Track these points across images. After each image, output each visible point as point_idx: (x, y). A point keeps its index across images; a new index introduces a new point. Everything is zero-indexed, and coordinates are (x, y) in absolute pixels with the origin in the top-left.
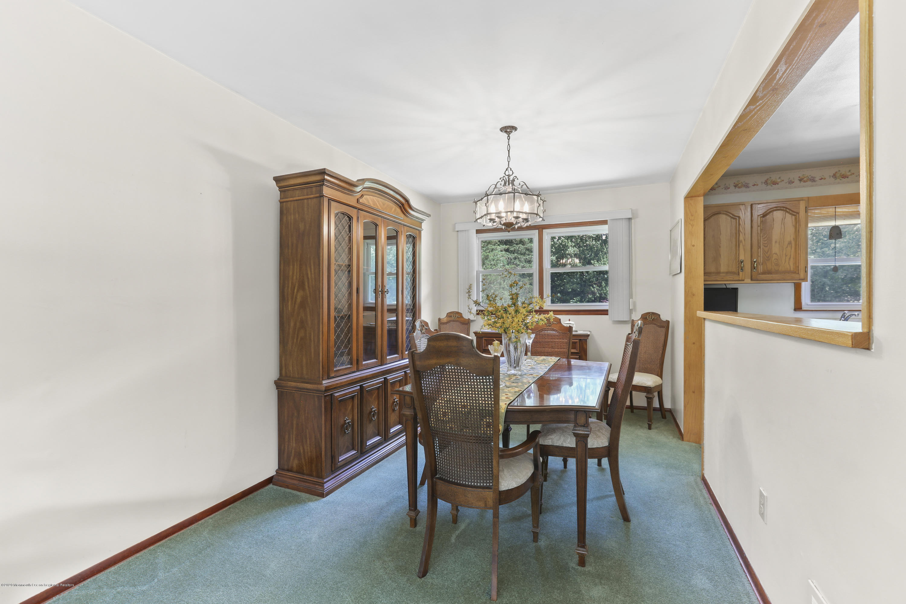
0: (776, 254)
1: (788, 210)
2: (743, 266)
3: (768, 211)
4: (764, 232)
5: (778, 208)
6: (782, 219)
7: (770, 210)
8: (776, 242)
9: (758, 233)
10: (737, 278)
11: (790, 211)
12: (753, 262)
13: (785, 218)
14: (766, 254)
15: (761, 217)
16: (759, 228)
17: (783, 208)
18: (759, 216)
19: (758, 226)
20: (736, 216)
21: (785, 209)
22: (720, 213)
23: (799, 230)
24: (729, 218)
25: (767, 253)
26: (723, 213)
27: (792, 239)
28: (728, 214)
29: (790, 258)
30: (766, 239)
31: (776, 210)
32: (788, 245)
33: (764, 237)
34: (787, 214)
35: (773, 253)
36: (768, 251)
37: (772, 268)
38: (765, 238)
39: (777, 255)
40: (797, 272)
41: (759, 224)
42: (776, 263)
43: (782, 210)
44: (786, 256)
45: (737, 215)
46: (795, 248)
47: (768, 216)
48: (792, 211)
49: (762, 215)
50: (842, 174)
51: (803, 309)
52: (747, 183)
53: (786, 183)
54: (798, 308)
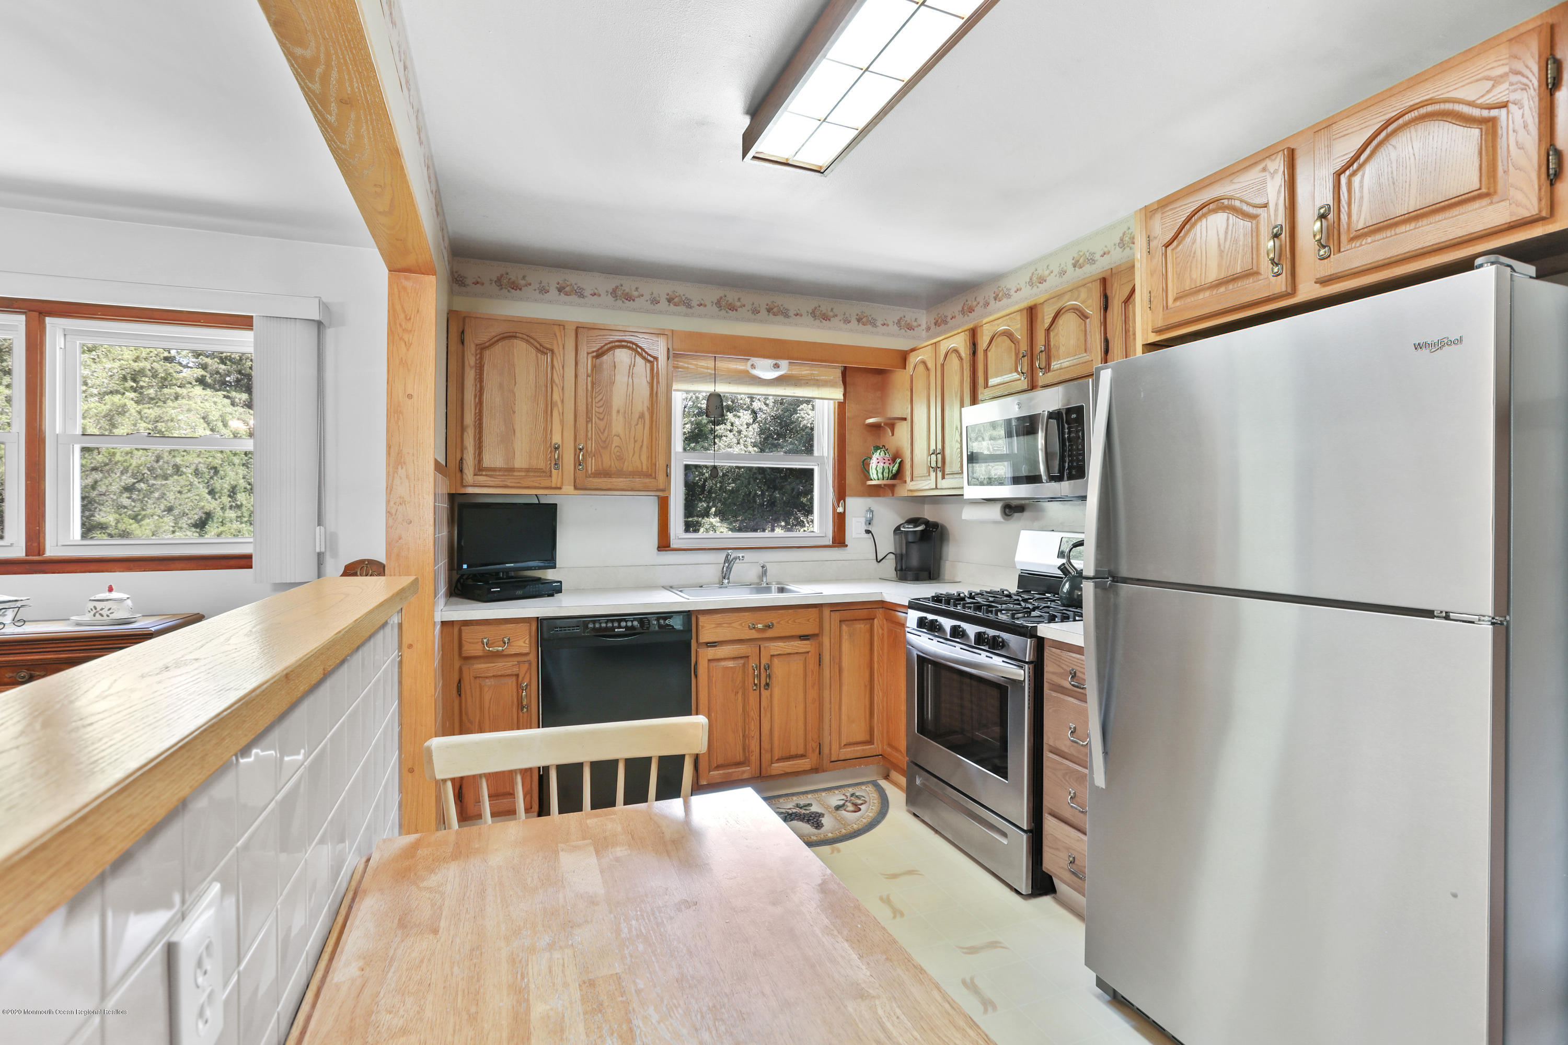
0: (618, 436)
1: (639, 350)
2: (559, 457)
3: (606, 347)
4: (597, 390)
5: (623, 343)
6: (630, 367)
7: (609, 346)
8: (618, 412)
9: (587, 390)
10: (548, 485)
11: (644, 353)
12: (578, 451)
13: (634, 366)
14: (600, 434)
15: (593, 357)
16: (589, 379)
17: (631, 345)
18: (590, 355)
19: (588, 376)
20: (547, 349)
21: (634, 347)
22: (515, 337)
23: (657, 392)
24: (533, 351)
25: (603, 433)
26: (522, 338)
27: (645, 409)
28: (532, 341)
29: (642, 446)
30: (601, 403)
31: (619, 347)
32: (638, 420)
33: (597, 400)
34: (639, 359)
35: (613, 433)
36: (604, 430)
37: (610, 466)
38: (599, 401)
39: (620, 438)
40: (653, 475)
41: (589, 371)
42: (618, 454)
43: (629, 348)
44: (635, 441)
45: (548, 346)
46: (651, 428)
47: (605, 357)
48: (646, 352)
49: (595, 354)
50: (730, 302)
51: (671, 546)
52: (581, 287)
53: (647, 301)
54: (664, 545)
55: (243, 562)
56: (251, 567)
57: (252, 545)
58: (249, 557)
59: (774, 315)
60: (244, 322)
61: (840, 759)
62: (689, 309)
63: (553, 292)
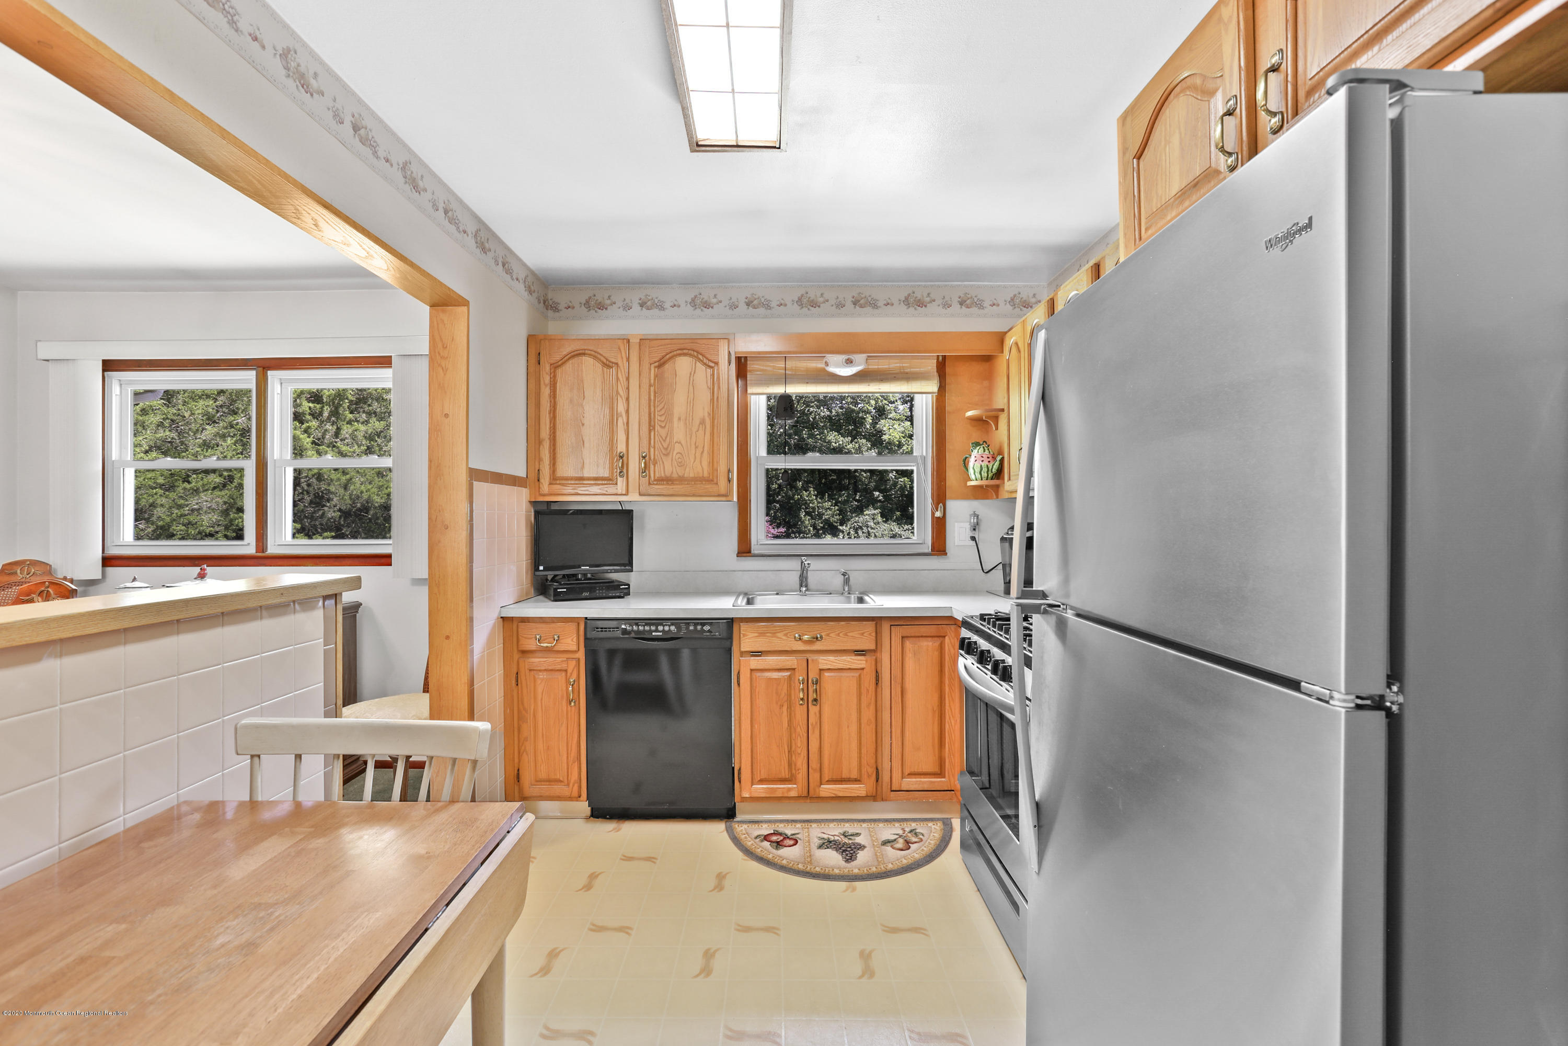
0: (680, 443)
1: (700, 357)
2: (624, 465)
3: (668, 356)
4: (660, 398)
5: (685, 351)
6: (690, 374)
7: (670, 355)
8: (679, 419)
9: (650, 400)
10: (614, 491)
11: (705, 359)
12: (641, 458)
13: (694, 373)
14: (662, 442)
15: (655, 367)
16: (652, 389)
17: (692, 352)
18: (653, 366)
19: (650, 386)
20: (613, 363)
21: (695, 354)
22: (584, 354)
23: (718, 398)
24: (599, 366)
25: (664, 441)
26: (590, 355)
27: (706, 414)
28: (599, 356)
29: (703, 452)
30: (663, 412)
31: (680, 355)
32: (699, 426)
33: (659, 409)
34: (699, 364)
35: (675, 440)
36: (666, 438)
37: (673, 473)
38: (661, 410)
39: (682, 445)
40: (715, 480)
41: (652, 381)
42: (680, 460)
43: (690, 355)
44: (696, 447)
45: (613, 360)
46: (712, 434)
47: (667, 366)
48: (707, 358)
49: (657, 364)
50: (811, 299)
51: (752, 552)
52: (662, 300)
53: (726, 307)
54: (744, 550)
55: (383, 560)
56: (391, 565)
57: (391, 546)
58: (389, 556)
59: (861, 307)
60: (384, 362)
61: (902, 789)
62: (768, 311)
63: (636, 308)
